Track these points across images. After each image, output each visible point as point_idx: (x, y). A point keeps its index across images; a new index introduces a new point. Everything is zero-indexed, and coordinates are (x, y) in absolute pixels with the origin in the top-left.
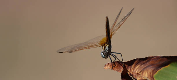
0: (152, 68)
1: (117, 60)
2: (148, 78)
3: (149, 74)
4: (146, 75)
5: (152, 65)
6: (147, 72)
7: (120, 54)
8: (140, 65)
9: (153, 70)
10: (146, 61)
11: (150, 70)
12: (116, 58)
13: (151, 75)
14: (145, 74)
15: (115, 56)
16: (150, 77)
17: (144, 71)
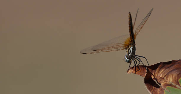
0: (177, 73)
1: (141, 64)
2: (172, 82)
3: (174, 78)
4: (170, 80)
5: (176, 69)
6: (172, 76)
7: (144, 57)
8: (164, 69)
9: (178, 75)
10: (171, 64)
11: (175, 74)
12: (141, 62)
13: (176, 79)
14: (170, 78)
15: (140, 59)
16: (175, 82)
17: (168, 75)
